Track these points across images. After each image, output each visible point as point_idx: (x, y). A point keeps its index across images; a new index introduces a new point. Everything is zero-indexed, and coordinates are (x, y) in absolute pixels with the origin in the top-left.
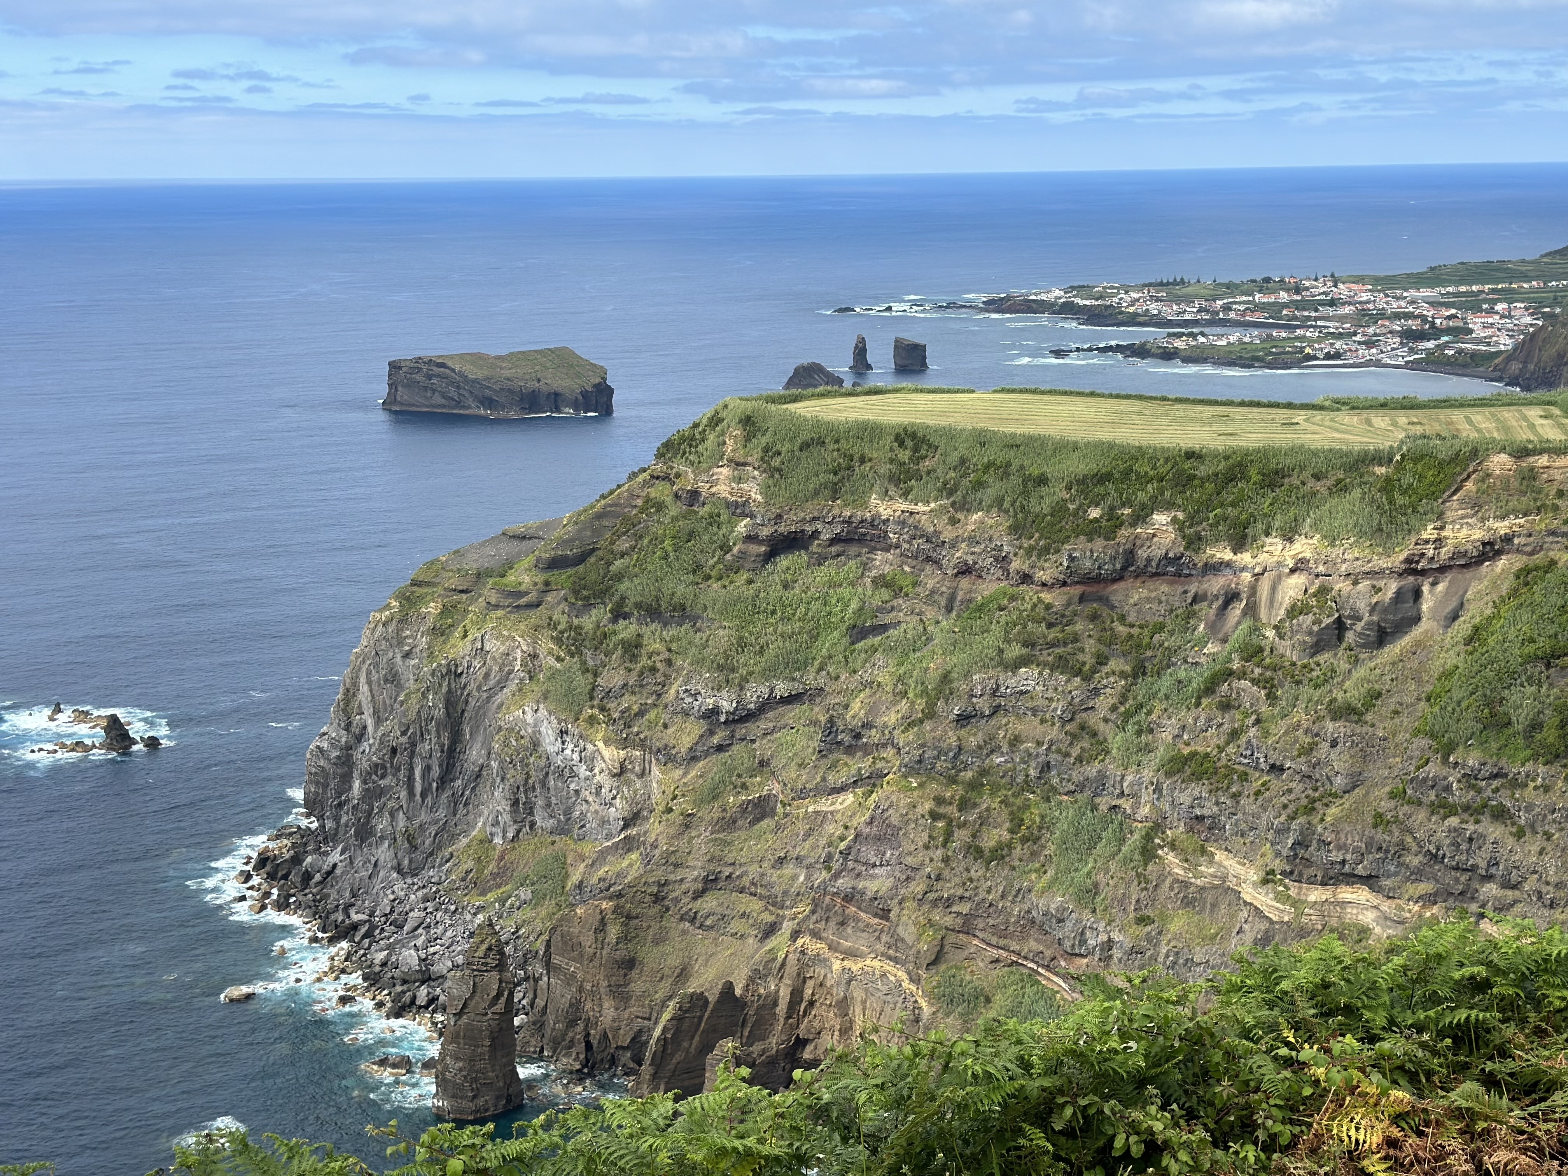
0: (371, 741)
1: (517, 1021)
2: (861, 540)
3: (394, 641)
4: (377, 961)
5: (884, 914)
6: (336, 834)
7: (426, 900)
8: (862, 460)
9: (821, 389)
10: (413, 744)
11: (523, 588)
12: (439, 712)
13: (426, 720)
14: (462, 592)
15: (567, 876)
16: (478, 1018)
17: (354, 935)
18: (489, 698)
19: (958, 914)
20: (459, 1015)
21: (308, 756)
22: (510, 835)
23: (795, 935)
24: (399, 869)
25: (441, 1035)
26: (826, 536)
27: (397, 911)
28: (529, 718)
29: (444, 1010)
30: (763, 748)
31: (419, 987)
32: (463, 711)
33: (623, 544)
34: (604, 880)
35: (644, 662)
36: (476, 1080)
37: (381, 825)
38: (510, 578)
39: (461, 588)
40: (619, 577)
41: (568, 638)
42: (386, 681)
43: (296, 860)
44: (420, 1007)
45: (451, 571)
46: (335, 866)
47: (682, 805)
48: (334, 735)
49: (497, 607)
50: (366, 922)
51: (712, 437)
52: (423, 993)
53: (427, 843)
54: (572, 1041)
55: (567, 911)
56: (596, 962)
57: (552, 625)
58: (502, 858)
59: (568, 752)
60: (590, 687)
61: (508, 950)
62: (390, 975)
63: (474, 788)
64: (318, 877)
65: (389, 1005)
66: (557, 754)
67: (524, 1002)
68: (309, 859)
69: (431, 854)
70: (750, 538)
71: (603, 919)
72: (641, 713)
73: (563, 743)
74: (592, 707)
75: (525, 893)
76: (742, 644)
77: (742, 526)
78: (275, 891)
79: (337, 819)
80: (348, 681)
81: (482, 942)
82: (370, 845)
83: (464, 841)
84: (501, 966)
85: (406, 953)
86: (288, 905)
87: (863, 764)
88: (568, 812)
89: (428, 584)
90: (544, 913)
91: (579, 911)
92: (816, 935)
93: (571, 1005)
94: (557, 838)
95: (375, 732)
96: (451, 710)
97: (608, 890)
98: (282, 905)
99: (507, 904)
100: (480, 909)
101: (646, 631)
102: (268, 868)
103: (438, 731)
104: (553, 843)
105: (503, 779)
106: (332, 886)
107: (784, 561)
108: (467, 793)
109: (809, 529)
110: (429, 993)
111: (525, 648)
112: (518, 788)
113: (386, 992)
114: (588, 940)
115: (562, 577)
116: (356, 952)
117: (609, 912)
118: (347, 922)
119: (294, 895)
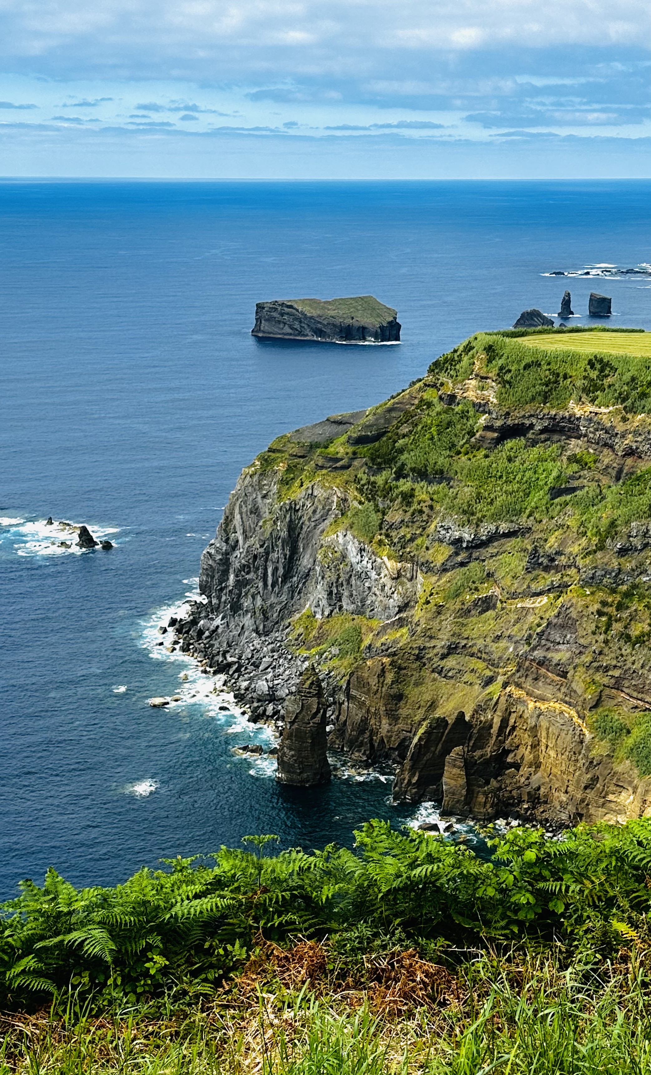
0: (241, 550)
1: (328, 729)
2: (561, 431)
3: (257, 487)
4: (243, 687)
5: (564, 675)
6: (218, 607)
7: (273, 651)
8: (565, 377)
9: (539, 328)
10: (267, 554)
11: (339, 456)
12: (284, 534)
13: (276, 538)
14: (300, 457)
15: (361, 641)
16: (304, 725)
17: (228, 671)
18: (315, 526)
19: (612, 677)
20: (292, 723)
21: (202, 558)
22: (326, 613)
23: (505, 685)
24: (257, 631)
25: (281, 734)
26: (538, 427)
27: (255, 657)
28: (341, 540)
29: (283, 719)
30: (490, 565)
31: (268, 704)
32: (299, 534)
33: (405, 429)
34: (385, 644)
35: (415, 506)
36: (301, 763)
37: (247, 603)
38: (331, 449)
39: (299, 454)
40: (401, 451)
41: (367, 489)
42: (251, 512)
43: (194, 622)
44: (268, 716)
45: (293, 443)
46: (218, 627)
47: (437, 599)
48: (218, 545)
49: (322, 467)
50: (236, 662)
51: (465, 359)
52: (270, 708)
53: (275, 615)
54: (362, 741)
55: (361, 662)
56: (378, 695)
57: (357, 480)
58: (321, 628)
59: (364, 562)
60: (380, 521)
61: (324, 684)
62: (250, 696)
63: (304, 583)
64: (207, 634)
65: (250, 714)
66: (358, 563)
67: (333, 717)
68: (202, 622)
69: (277, 623)
70: (488, 428)
71: (384, 668)
72: (412, 540)
73: (362, 557)
74: (381, 534)
75: (335, 650)
76: (479, 497)
77: (483, 420)
78: (181, 641)
79: (219, 598)
80: (227, 511)
81: (308, 679)
82: (240, 615)
83: (298, 616)
84: (319, 694)
85: (260, 683)
86: (189, 650)
87: (554, 578)
88: (363, 601)
89: (279, 451)
90: (346, 664)
91: (368, 663)
92: (519, 686)
93: (362, 721)
94: (356, 617)
95: (244, 544)
96: (292, 533)
97: (387, 650)
98: (185, 649)
99: (324, 656)
100: (306, 659)
101: (417, 486)
102: (177, 626)
103: (283, 546)
104: (353, 619)
105: (323, 578)
106: (216, 639)
107: (509, 444)
108: (300, 585)
109: (527, 422)
110: (274, 708)
111: (339, 495)
112: (332, 584)
113: (248, 706)
114: (373, 681)
115: (364, 449)
116: (230, 681)
117: (388, 664)
118: (225, 662)
119: (192, 644)
